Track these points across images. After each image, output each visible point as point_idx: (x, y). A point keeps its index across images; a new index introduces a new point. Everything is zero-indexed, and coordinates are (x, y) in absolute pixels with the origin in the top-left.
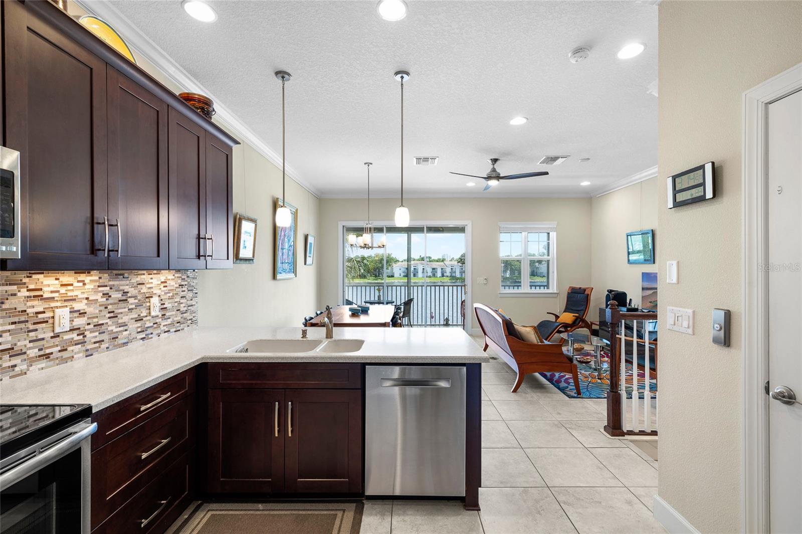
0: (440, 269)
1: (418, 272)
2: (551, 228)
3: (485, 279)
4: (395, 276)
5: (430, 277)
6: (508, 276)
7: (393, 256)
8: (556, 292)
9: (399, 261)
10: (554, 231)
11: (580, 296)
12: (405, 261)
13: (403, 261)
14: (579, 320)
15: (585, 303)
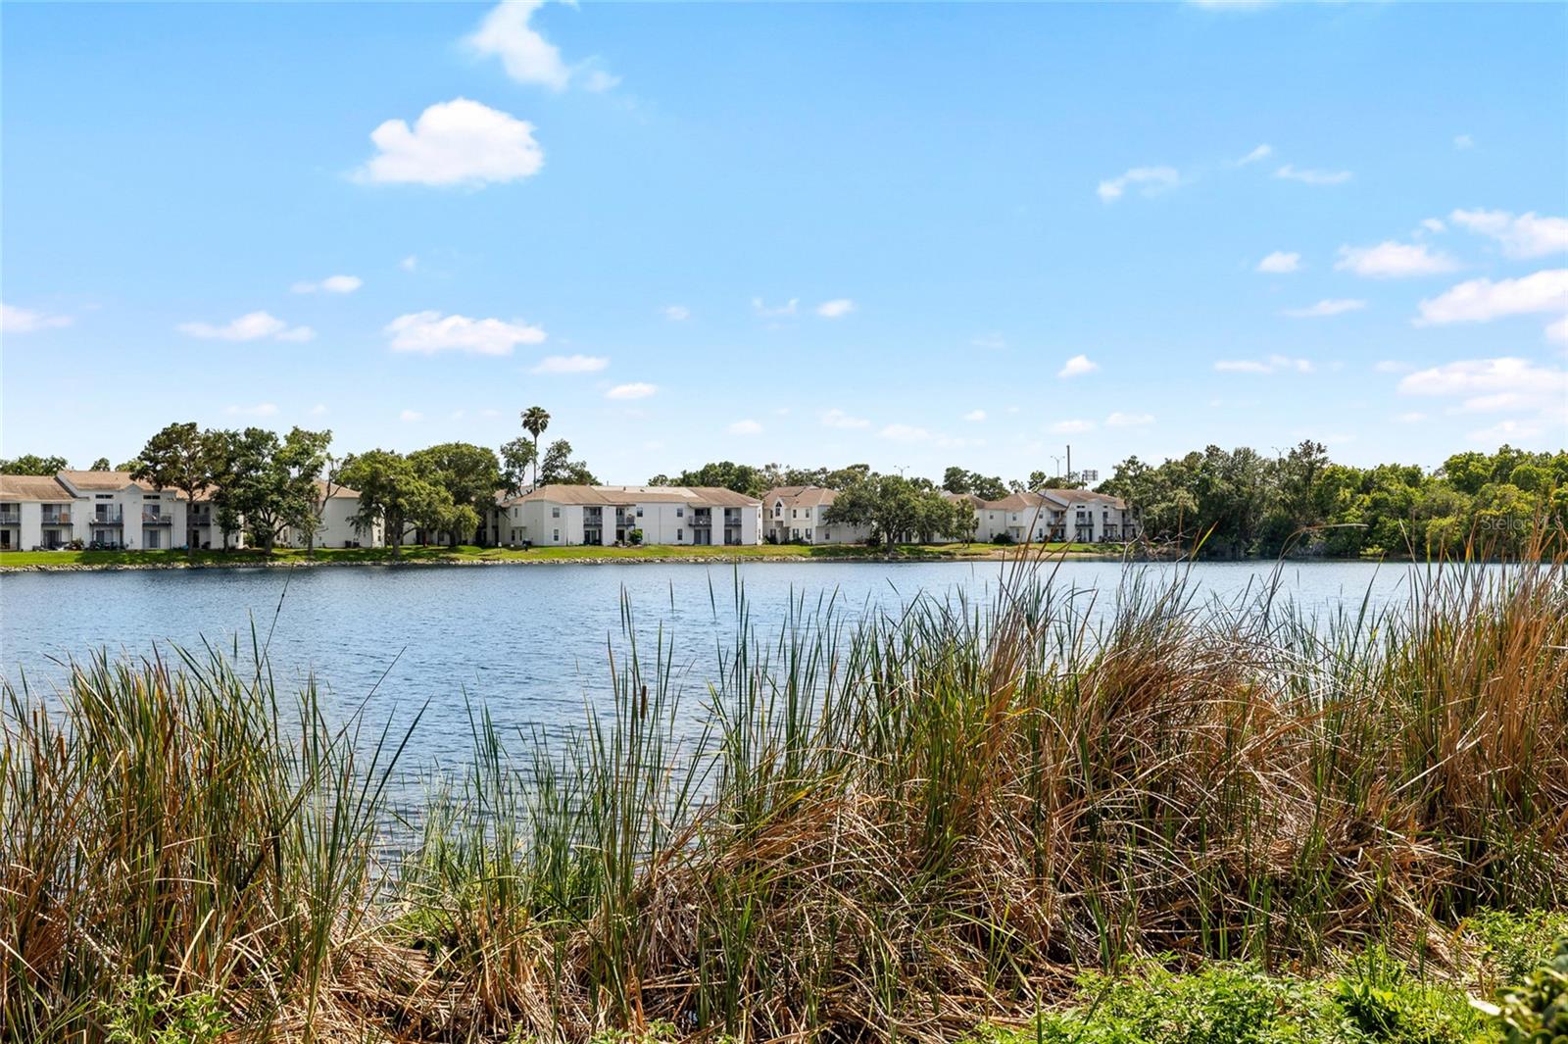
0: (38, 509)
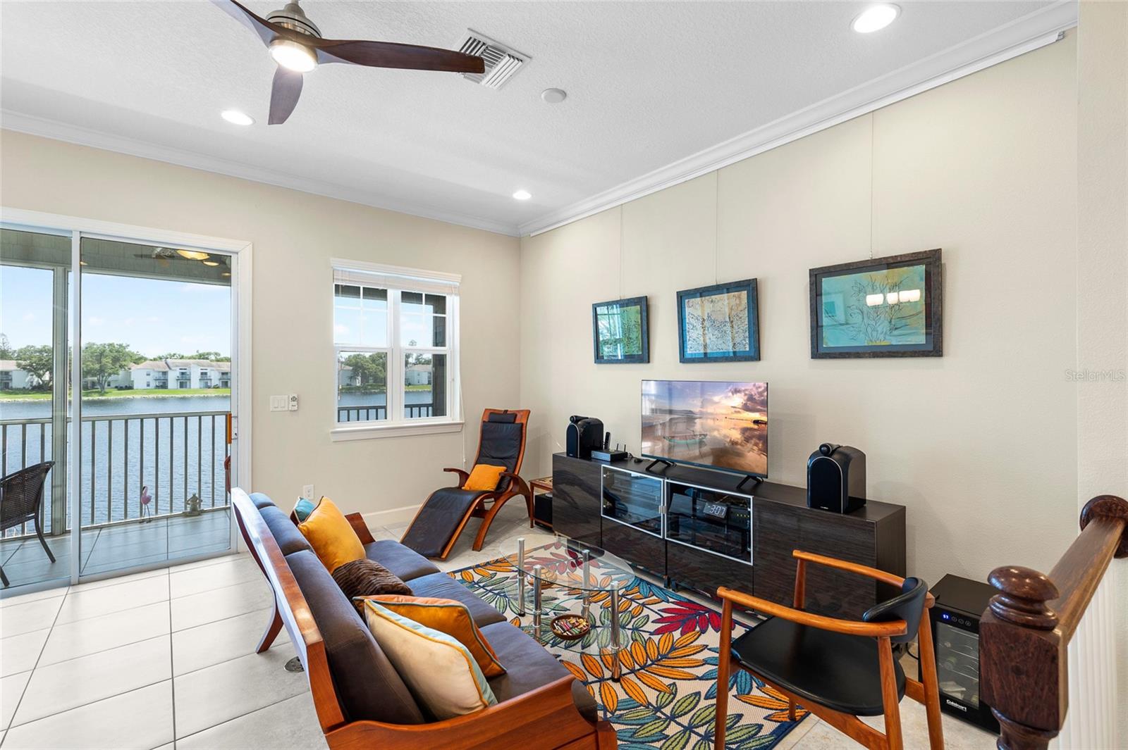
1: (190, 380)
2: (450, 287)
3: (294, 399)
4: (135, 387)
5: (216, 387)
6: (358, 385)
7: (132, 349)
8: (458, 421)
9: (146, 359)
10: (456, 294)
11: (507, 429)
12: (161, 358)
13: (155, 360)
14: (508, 478)
15: (517, 443)
